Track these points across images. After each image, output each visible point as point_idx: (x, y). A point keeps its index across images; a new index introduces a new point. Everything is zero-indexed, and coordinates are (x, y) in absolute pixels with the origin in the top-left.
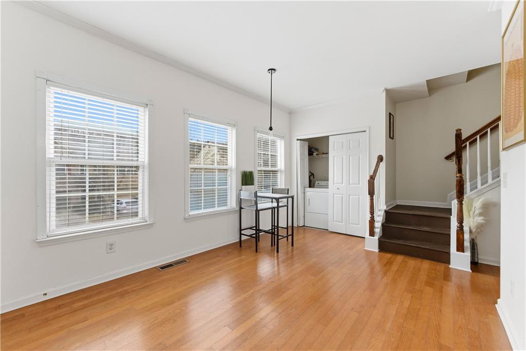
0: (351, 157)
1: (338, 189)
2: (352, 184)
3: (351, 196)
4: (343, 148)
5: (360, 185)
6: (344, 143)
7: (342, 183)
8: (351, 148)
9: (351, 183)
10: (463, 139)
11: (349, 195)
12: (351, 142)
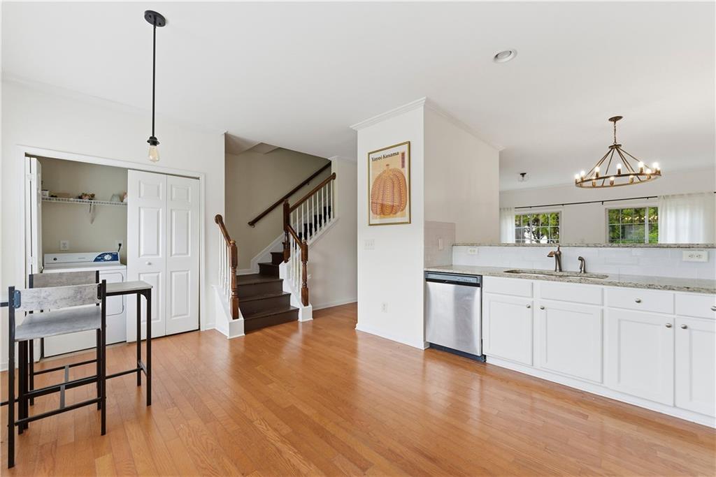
0: (174, 213)
1: (150, 264)
2: (176, 254)
3: (173, 274)
4: (158, 195)
5: (190, 255)
6: (161, 188)
7: (158, 254)
8: (174, 197)
9: (174, 253)
10: (290, 207)
11: (171, 272)
12: (174, 189)
